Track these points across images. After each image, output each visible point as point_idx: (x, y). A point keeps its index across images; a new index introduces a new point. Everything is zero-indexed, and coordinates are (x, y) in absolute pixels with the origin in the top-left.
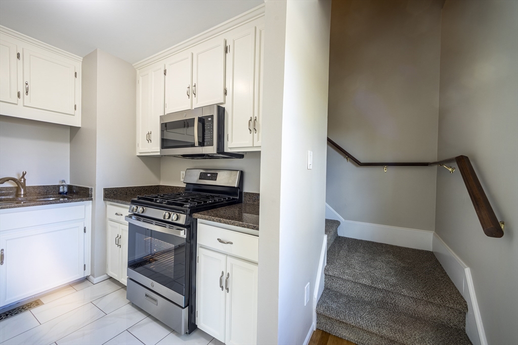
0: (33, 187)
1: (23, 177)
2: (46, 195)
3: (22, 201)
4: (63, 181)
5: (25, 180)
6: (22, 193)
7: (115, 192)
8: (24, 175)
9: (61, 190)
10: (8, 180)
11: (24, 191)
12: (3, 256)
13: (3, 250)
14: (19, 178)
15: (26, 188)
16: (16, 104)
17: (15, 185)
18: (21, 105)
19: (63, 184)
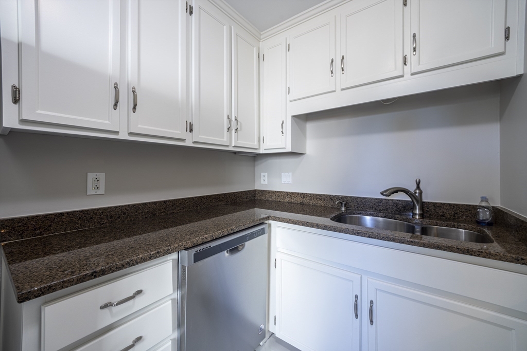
0: (434, 204)
1: (418, 187)
2: (453, 220)
3: (417, 224)
4: (484, 199)
5: (421, 193)
6: (417, 212)
8: (418, 184)
9: (481, 216)
10: (397, 192)
11: (422, 209)
12: (371, 311)
13: (372, 302)
14: (412, 188)
15: (423, 205)
16: (402, 76)
17: (408, 199)
18: (407, 75)
19: (484, 204)
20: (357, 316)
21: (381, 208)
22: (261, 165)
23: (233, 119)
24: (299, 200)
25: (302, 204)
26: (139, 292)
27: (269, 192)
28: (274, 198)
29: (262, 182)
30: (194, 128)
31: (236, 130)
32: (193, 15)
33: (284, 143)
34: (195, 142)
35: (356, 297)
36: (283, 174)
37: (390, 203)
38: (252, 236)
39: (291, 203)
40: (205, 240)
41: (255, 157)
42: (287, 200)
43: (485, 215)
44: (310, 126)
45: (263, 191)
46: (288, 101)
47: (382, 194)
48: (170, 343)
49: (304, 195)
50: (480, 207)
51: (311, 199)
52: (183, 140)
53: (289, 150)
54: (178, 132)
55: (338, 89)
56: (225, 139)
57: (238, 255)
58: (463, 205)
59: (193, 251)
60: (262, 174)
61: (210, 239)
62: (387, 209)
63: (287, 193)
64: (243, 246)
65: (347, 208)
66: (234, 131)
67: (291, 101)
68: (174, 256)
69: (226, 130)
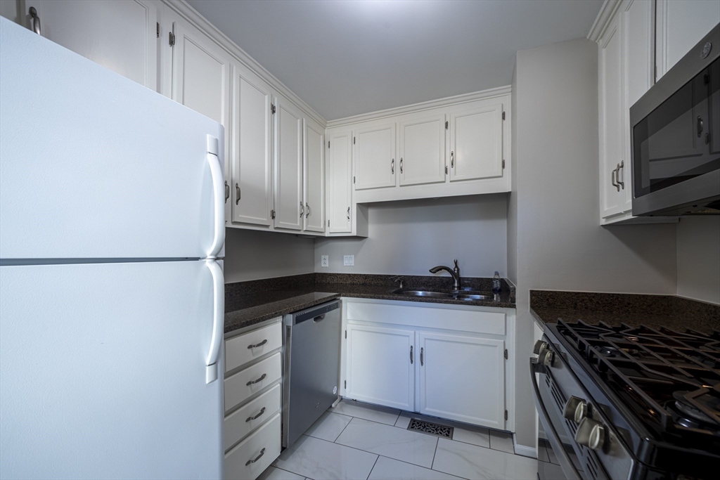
0: (467, 279)
1: (456, 266)
2: (480, 290)
3: (455, 294)
4: (497, 273)
5: (458, 270)
6: (456, 285)
7: (550, 300)
8: (456, 263)
9: (495, 286)
10: (441, 269)
11: (459, 282)
12: (421, 355)
13: (422, 349)
14: (452, 267)
15: (460, 280)
16: (444, 182)
17: (449, 275)
18: (448, 181)
19: (497, 277)
20: (412, 361)
21: (431, 284)
22: (322, 248)
23: (305, 205)
24: (362, 281)
25: (364, 284)
26: (265, 342)
27: (330, 275)
28: (335, 281)
29: (323, 265)
30: (277, 215)
31: (307, 215)
32: (276, 114)
33: (351, 228)
34: (275, 228)
35: (412, 347)
36: (345, 256)
37: (438, 279)
38: (330, 309)
39: (354, 284)
40: (301, 308)
41: (316, 240)
42: (349, 282)
43: (497, 285)
44: (371, 211)
45: (324, 274)
46: (354, 190)
47: (430, 271)
48: (279, 385)
49: (366, 276)
50: (495, 279)
51: (372, 280)
52: (267, 226)
53: (354, 233)
54: (265, 219)
55: (398, 186)
56: (298, 224)
57: (321, 323)
58: (485, 279)
59: (296, 315)
60: (323, 257)
61: (303, 308)
62: (435, 285)
63: (349, 274)
64: (324, 316)
65: (404, 286)
66: (305, 216)
67: (356, 190)
68: (280, 319)
69: (299, 215)
